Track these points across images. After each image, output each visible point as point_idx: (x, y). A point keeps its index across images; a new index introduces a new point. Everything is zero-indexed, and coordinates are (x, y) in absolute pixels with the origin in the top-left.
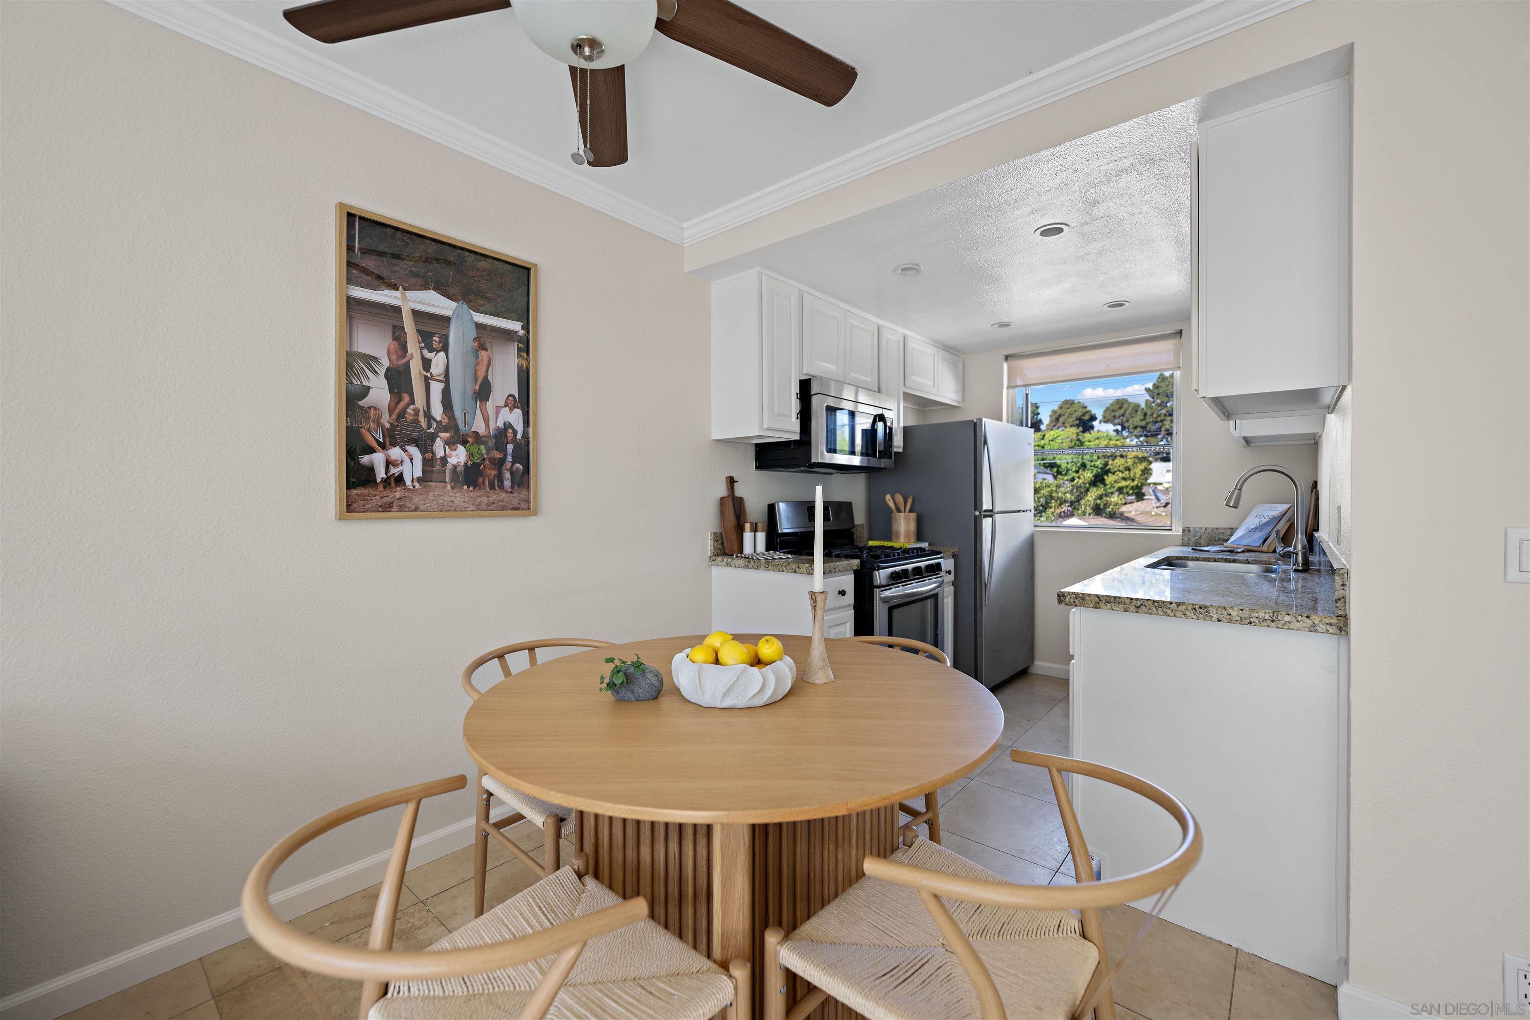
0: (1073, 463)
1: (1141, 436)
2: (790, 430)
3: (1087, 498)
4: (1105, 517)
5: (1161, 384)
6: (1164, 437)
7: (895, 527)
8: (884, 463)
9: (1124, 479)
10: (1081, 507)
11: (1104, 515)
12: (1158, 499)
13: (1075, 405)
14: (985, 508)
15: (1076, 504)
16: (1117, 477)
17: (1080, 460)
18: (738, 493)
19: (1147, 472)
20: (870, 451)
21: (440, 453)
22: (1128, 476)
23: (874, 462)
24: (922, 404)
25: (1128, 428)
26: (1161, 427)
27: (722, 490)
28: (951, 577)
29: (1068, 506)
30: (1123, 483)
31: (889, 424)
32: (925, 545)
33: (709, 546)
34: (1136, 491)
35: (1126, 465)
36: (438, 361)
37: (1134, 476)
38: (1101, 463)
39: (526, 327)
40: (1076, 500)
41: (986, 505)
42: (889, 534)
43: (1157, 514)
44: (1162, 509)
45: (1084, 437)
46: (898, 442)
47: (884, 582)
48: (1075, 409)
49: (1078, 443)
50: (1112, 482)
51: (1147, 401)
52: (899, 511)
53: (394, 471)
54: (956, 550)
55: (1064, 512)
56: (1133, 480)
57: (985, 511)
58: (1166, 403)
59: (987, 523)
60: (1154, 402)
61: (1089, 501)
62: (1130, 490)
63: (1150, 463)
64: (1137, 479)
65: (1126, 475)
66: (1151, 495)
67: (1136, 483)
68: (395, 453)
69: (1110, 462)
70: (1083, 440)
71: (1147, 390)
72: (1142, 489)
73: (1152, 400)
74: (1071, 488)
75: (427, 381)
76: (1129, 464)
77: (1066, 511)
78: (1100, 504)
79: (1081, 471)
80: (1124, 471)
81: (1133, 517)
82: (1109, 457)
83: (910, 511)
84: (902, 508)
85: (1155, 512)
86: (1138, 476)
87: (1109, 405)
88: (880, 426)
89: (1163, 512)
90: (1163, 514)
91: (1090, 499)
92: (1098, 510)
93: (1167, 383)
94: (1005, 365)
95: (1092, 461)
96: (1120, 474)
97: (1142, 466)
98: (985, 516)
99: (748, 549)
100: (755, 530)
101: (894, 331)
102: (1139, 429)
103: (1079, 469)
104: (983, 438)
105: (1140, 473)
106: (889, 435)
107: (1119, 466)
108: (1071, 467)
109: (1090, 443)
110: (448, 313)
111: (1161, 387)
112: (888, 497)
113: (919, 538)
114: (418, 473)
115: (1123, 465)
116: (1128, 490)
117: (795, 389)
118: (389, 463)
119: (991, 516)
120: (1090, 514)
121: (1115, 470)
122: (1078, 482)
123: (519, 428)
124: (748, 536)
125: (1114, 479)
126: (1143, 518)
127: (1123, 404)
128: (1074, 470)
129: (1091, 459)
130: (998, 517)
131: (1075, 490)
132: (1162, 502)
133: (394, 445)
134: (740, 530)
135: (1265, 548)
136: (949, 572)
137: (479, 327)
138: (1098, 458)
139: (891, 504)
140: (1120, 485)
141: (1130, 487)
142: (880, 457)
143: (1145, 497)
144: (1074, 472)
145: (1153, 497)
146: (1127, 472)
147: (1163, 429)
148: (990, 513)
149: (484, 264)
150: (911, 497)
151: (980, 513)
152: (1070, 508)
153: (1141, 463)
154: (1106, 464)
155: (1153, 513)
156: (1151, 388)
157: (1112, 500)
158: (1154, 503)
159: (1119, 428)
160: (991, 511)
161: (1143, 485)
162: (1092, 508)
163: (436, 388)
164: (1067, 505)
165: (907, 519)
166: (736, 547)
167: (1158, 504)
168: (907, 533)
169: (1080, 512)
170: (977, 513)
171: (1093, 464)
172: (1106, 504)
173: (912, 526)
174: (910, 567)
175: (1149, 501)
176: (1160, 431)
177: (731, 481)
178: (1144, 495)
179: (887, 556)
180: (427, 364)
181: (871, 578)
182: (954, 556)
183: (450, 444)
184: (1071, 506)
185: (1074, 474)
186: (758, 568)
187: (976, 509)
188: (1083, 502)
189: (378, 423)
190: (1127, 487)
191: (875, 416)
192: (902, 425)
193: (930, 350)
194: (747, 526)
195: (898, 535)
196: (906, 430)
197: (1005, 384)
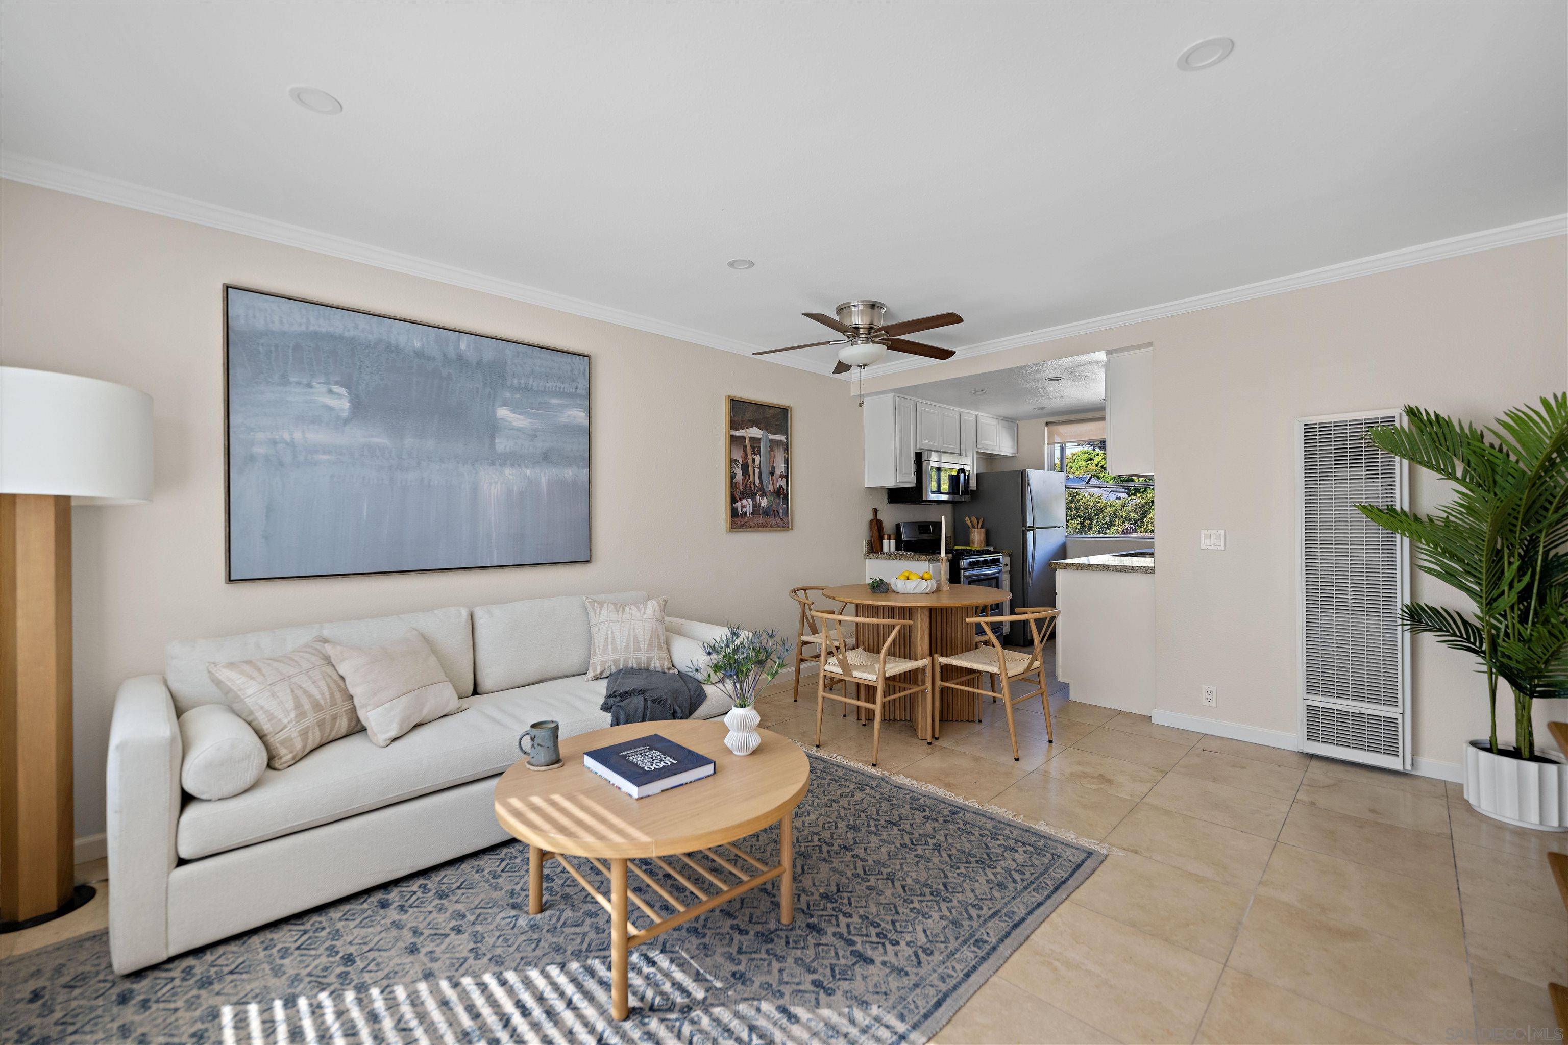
2: (910, 481)
7: (971, 538)
8: (964, 498)
14: (1029, 525)
18: (879, 517)
20: (956, 491)
21: (758, 502)
23: (957, 498)
24: (989, 458)
27: (870, 516)
28: (1008, 568)
31: (967, 473)
32: (991, 548)
33: (864, 547)
36: (757, 458)
39: (787, 438)
42: (968, 542)
46: (973, 484)
47: (966, 567)
52: (974, 527)
53: (744, 510)
54: (1011, 552)
57: (1029, 527)
59: (1030, 535)
68: (744, 501)
75: (754, 468)
83: (981, 527)
84: (976, 526)
88: (962, 475)
94: (1046, 429)
98: (1029, 530)
99: (886, 549)
100: (889, 538)
101: (969, 414)
104: (1027, 482)
106: (967, 480)
110: (760, 436)
112: (967, 519)
113: (987, 544)
114: (751, 511)
117: (913, 458)
118: (743, 507)
119: (1032, 530)
123: (785, 488)
124: (886, 542)
130: (1037, 531)
133: (744, 498)
134: (881, 539)
136: (1006, 565)
137: (771, 441)
139: (969, 523)
142: (962, 495)
148: (1032, 528)
149: (772, 411)
150: (982, 518)
151: (1026, 528)
160: (1033, 527)
163: (757, 471)
165: (979, 533)
166: (879, 548)
168: (979, 541)
170: (1024, 528)
173: (983, 537)
174: (981, 559)
177: (875, 511)
179: (967, 553)
180: (754, 460)
181: (959, 564)
182: (1010, 555)
183: (762, 496)
186: (895, 559)
187: (1023, 526)
189: (739, 489)
191: (959, 470)
192: (975, 472)
193: (994, 422)
194: (886, 536)
195: (973, 543)
196: (978, 476)
197: (1046, 442)
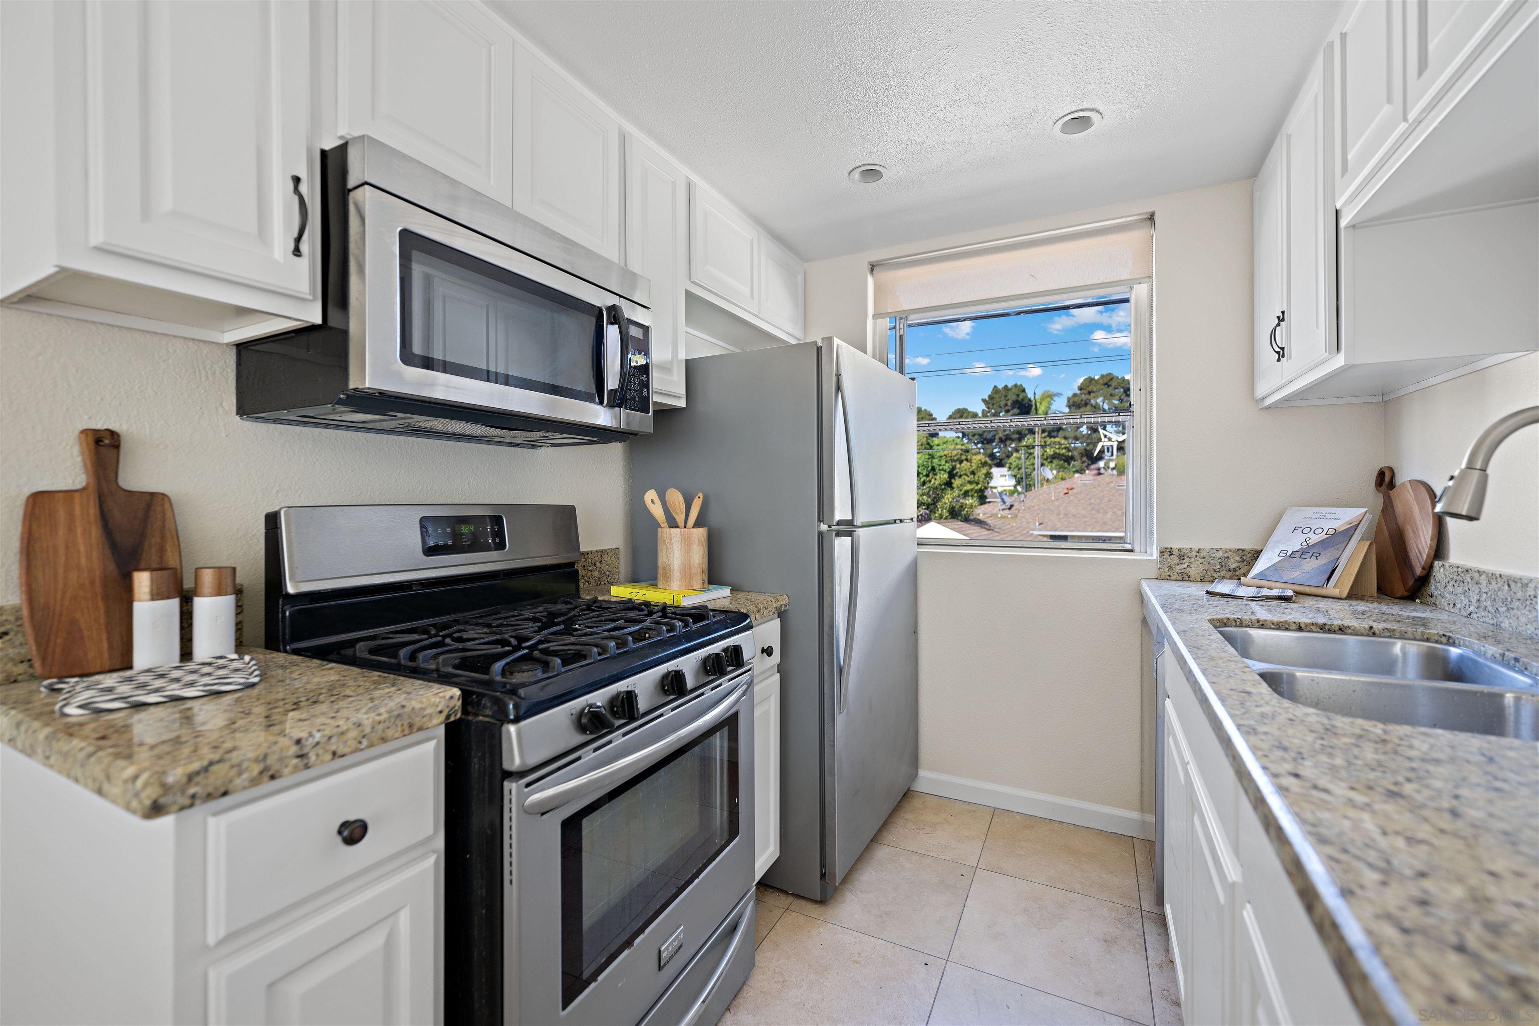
0: (923, 467)
1: (978, 443)
3: (943, 500)
4: (961, 521)
5: (995, 396)
6: (997, 445)
7: (662, 559)
9: (970, 482)
10: (938, 510)
11: (960, 518)
12: (1004, 502)
13: (922, 413)
14: (838, 516)
15: (933, 507)
16: (963, 481)
17: (930, 463)
19: (989, 475)
22: (973, 479)
25: (968, 436)
26: (995, 435)
28: (773, 661)
29: (925, 509)
30: (969, 487)
32: (722, 594)
34: (979, 494)
35: (971, 470)
37: (978, 480)
38: (949, 467)
40: (933, 502)
41: (841, 513)
42: (650, 575)
43: (1003, 517)
44: (1007, 511)
45: (933, 441)
46: (673, 386)
48: (922, 416)
49: (928, 447)
50: (959, 486)
51: (983, 411)
52: (673, 524)
54: (784, 600)
55: (921, 515)
56: (977, 484)
57: (839, 523)
58: (999, 413)
59: (842, 545)
60: (989, 412)
61: (945, 503)
62: (975, 493)
63: (991, 467)
64: (981, 483)
65: (971, 478)
66: (998, 498)
67: (980, 486)
69: (958, 466)
70: (932, 444)
71: (984, 401)
72: (984, 492)
73: (987, 409)
74: (927, 490)
76: (973, 468)
77: (924, 514)
78: (955, 507)
79: (931, 474)
80: (969, 475)
81: (985, 520)
82: (955, 461)
83: (697, 524)
84: (680, 519)
85: (1001, 515)
86: (981, 480)
87: (951, 414)
89: (1009, 514)
90: (1009, 516)
91: (947, 501)
92: (955, 514)
93: (1000, 395)
94: (870, 280)
95: (940, 465)
96: (966, 477)
97: (984, 471)
98: (838, 534)
102: (977, 437)
103: (929, 472)
104: (834, 378)
105: (983, 476)
107: (966, 470)
108: (922, 470)
109: (939, 447)
111: (995, 398)
112: (651, 495)
113: (713, 579)
115: (969, 469)
116: (973, 493)
119: (850, 534)
120: (946, 518)
121: (962, 473)
122: (934, 483)
125: (960, 483)
126: (992, 521)
127: (963, 413)
128: (925, 474)
129: (939, 463)
130: (861, 532)
131: (931, 492)
132: (1007, 504)
135: (1331, 589)
136: (770, 651)
138: (946, 462)
139: (657, 511)
140: (965, 488)
141: (974, 491)
142: (612, 404)
143: (988, 500)
144: (925, 476)
145: (999, 500)
146: (972, 476)
147: (997, 437)
148: (848, 528)
150: (701, 495)
151: (830, 526)
152: (927, 512)
153: (983, 467)
154: (954, 468)
155: (999, 516)
156: (987, 399)
157: (967, 502)
158: (1000, 506)
159: (960, 435)
160: (850, 523)
161: (986, 488)
162: (948, 511)
164: (924, 507)
165: (686, 542)
167: (1004, 507)
168: (688, 572)
169: (937, 515)
170: (824, 527)
171: (941, 468)
172: (961, 507)
173: (698, 556)
175: (995, 504)
176: (995, 439)
177: (100, 444)
178: (986, 497)
182: (781, 614)
184: (927, 509)
185: (925, 478)
187: (821, 520)
188: (939, 505)
190: (972, 490)
192: (682, 355)
193: (745, 230)
195: (668, 576)
196: (691, 366)
197: (871, 311)
